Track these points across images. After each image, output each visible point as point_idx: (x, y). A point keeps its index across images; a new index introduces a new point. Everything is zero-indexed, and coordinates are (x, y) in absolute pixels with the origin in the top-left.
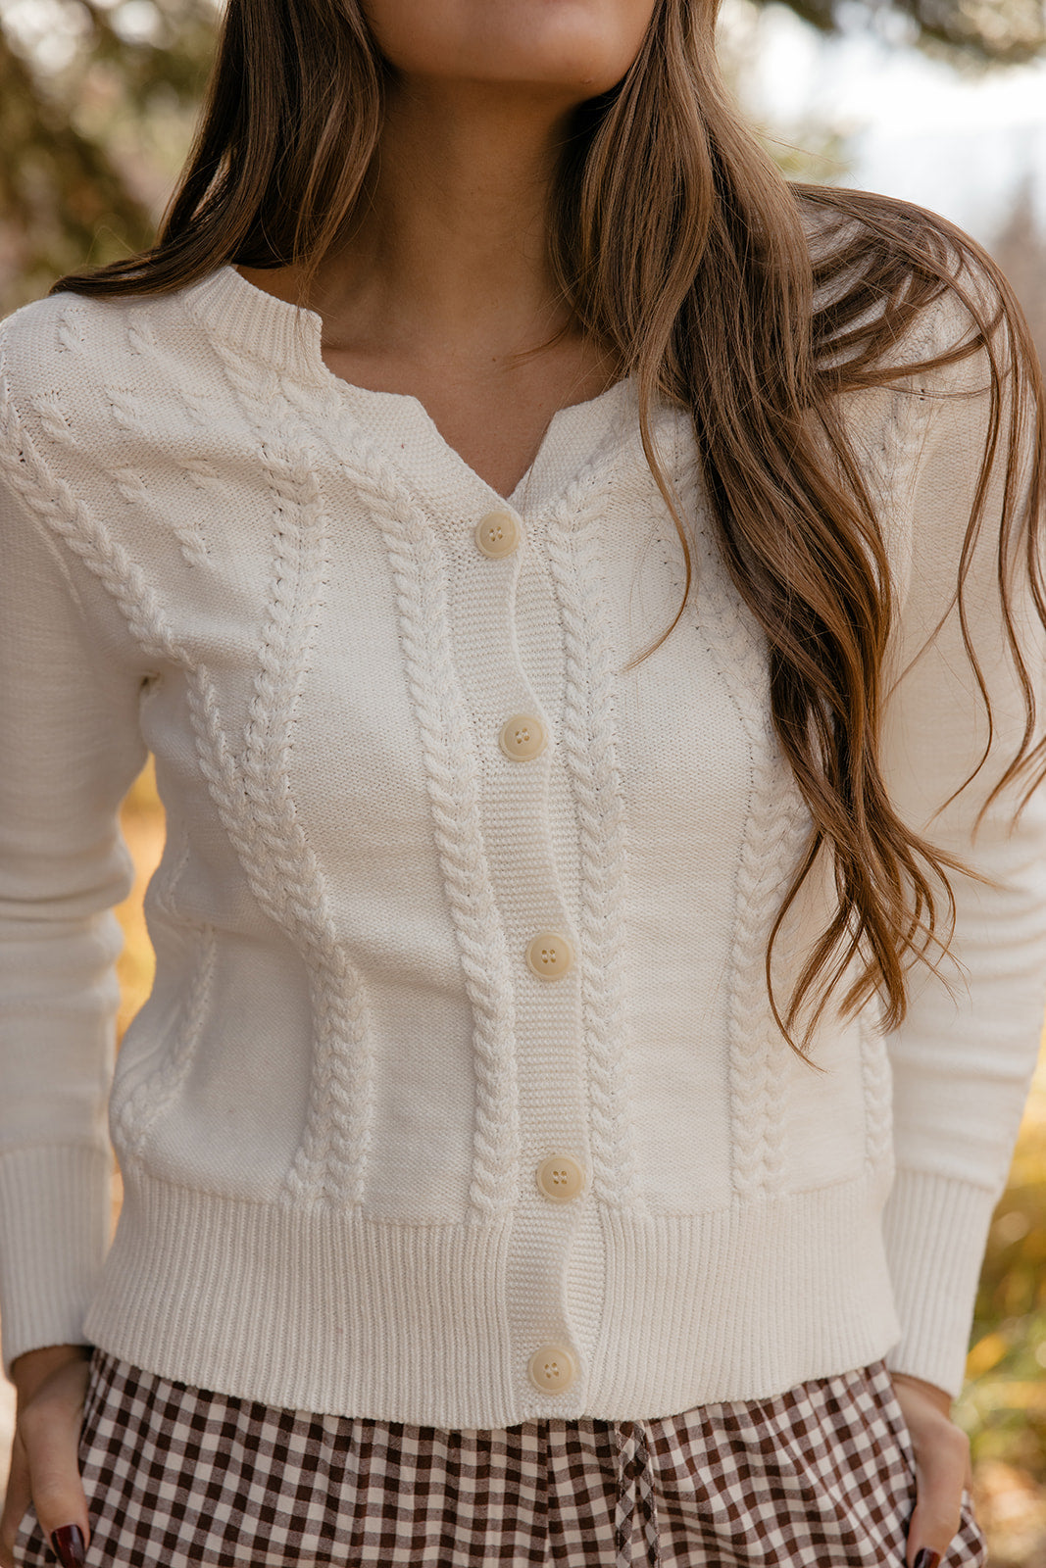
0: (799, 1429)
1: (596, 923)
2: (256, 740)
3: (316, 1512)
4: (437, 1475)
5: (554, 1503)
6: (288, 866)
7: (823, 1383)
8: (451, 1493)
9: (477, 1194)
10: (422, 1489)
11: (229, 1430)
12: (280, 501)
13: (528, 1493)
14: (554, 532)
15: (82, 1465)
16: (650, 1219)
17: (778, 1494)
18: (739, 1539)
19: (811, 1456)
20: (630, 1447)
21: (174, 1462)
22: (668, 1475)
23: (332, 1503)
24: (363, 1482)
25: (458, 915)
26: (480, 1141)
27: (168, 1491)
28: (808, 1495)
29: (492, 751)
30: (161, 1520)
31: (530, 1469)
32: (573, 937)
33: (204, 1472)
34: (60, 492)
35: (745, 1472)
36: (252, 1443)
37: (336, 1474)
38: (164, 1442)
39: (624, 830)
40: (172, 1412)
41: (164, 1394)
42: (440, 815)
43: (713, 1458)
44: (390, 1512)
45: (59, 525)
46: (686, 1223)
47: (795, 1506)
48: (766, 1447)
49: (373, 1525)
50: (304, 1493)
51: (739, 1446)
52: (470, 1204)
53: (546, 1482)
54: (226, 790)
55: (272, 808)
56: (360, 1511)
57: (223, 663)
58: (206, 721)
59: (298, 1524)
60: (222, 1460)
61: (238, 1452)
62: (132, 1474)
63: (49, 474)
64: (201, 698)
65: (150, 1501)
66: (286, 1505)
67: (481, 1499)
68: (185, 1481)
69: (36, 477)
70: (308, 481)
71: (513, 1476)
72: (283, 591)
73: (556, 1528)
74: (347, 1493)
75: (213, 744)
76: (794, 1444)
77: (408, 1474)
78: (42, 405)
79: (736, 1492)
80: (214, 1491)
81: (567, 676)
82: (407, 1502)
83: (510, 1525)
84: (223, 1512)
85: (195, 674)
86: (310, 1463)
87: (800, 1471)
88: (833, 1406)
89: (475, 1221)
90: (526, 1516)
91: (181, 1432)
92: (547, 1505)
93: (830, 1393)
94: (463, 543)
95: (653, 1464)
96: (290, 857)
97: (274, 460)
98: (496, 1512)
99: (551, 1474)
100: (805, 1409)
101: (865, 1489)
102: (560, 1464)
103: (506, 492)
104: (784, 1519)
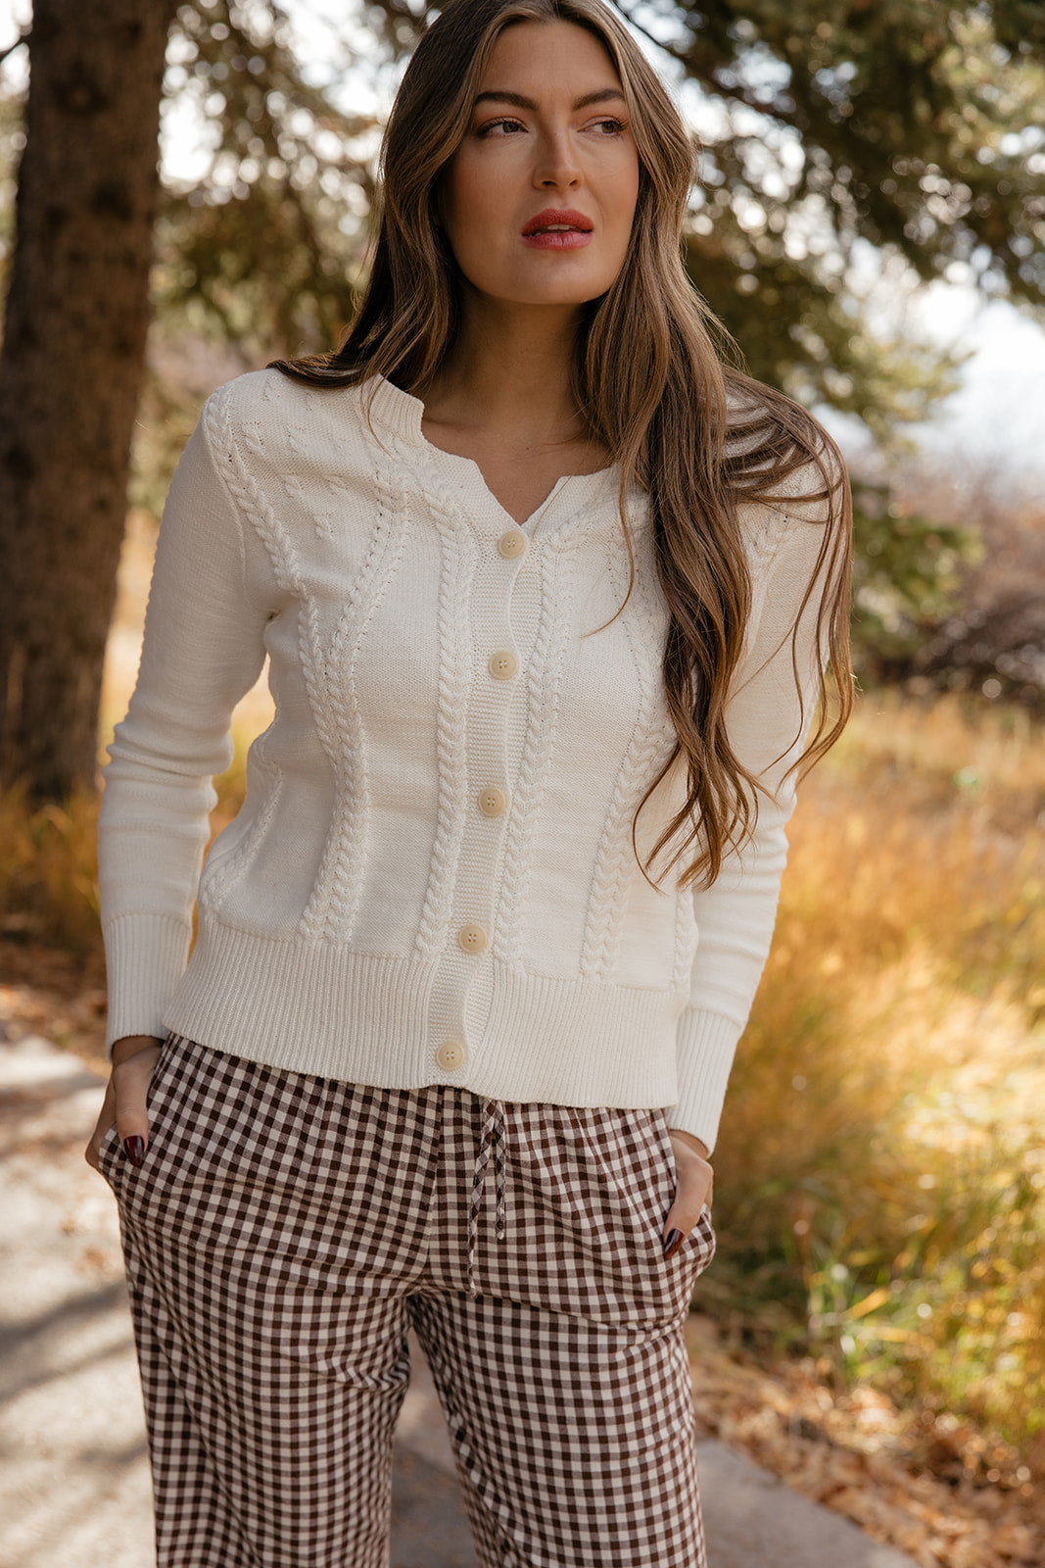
0: (602, 1139)
1: (526, 787)
2: (339, 642)
3: (293, 1141)
4: (371, 1128)
5: (442, 1157)
6: (343, 722)
7: (621, 1113)
8: (379, 1141)
9: (420, 940)
10: (360, 1135)
11: (245, 1086)
12: (382, 509)
13: (426, 1147)
14: (547, 550)
15: (149, 1102)
16: (525, 975)
17: (583, 1176)
18: (556, 1199)
19: (607, 1157)
20: (491, 1123)
21: (209, 1103)
22: (514, 1147)
23: (304, 1137)
24: (324, 1126)
25: (442, 767)
26: (426, 908)
27: (203, 1121)
28: (602, 1179)
29: (483, 670)
30: (196, 1139)
31: (429, 1132)
32: (508, 792)
33: (227, 1111)
34: (249, 484)
35: (564, 1158)
36: (259, 1095)
37: (308, 1119)
38: (204, 1090)
39: (554, 732)
40: (211, 1072)
41: (208, 1059)
42: (443, 704)
43: (545, 1144)
44: (339, 1147)
45: (244, 503)
46: (547, 982)
47: (593, 1186)
48: (579, 1143)
49: (327, 1154)
50: (287, 1129)
51: (561, 1141)
52: (415, 947)
53: (438, 1142)
54: (314, 670)
55: (340, 684)
56: (320, 1144)
57: (325, 595)
58: (308, 628)
59: (281, 1148)
60: (239, 1105)
61: (249, 1100)
62: (180, 1109)
63: (245, 471)
64: (308, 616)
65: (191, 1126)
66: (275, 1135)
67: (397, 1147)
68: (215, 1115)
69: (237, 472)
70: (401, 498)
71: (418, 1135)
72: (374, 561)
73: (442, 1174)
74: (314, 1131)
75: (310, 643)
76: (597, 1147)
77: (353, 1124)
78: (247, 429)
79: (557, 1170)
80: (232, 1124)
81: (539, 635)
82: (350, 1142)
83: (412, 1168)
84: (235, 1137)
85: (307, 602)
86: (293, 1111)
87: (598, 1162)
88: (626, 1130)
89: (416, 957)
90: (423, 1163)
91: (215, 1085)
92: (437, 1158)
93: (625, 1121)
94: (490, 548)
95: (506, 1138)
96: (346, 716)
97: (383, 482)
98: (405, 1157)
99: (442, 1136)
100: (607, 1127)
101: (642, 1186)
102: (449, 1131)
103: (521, 519)
104: (585, 1194)
